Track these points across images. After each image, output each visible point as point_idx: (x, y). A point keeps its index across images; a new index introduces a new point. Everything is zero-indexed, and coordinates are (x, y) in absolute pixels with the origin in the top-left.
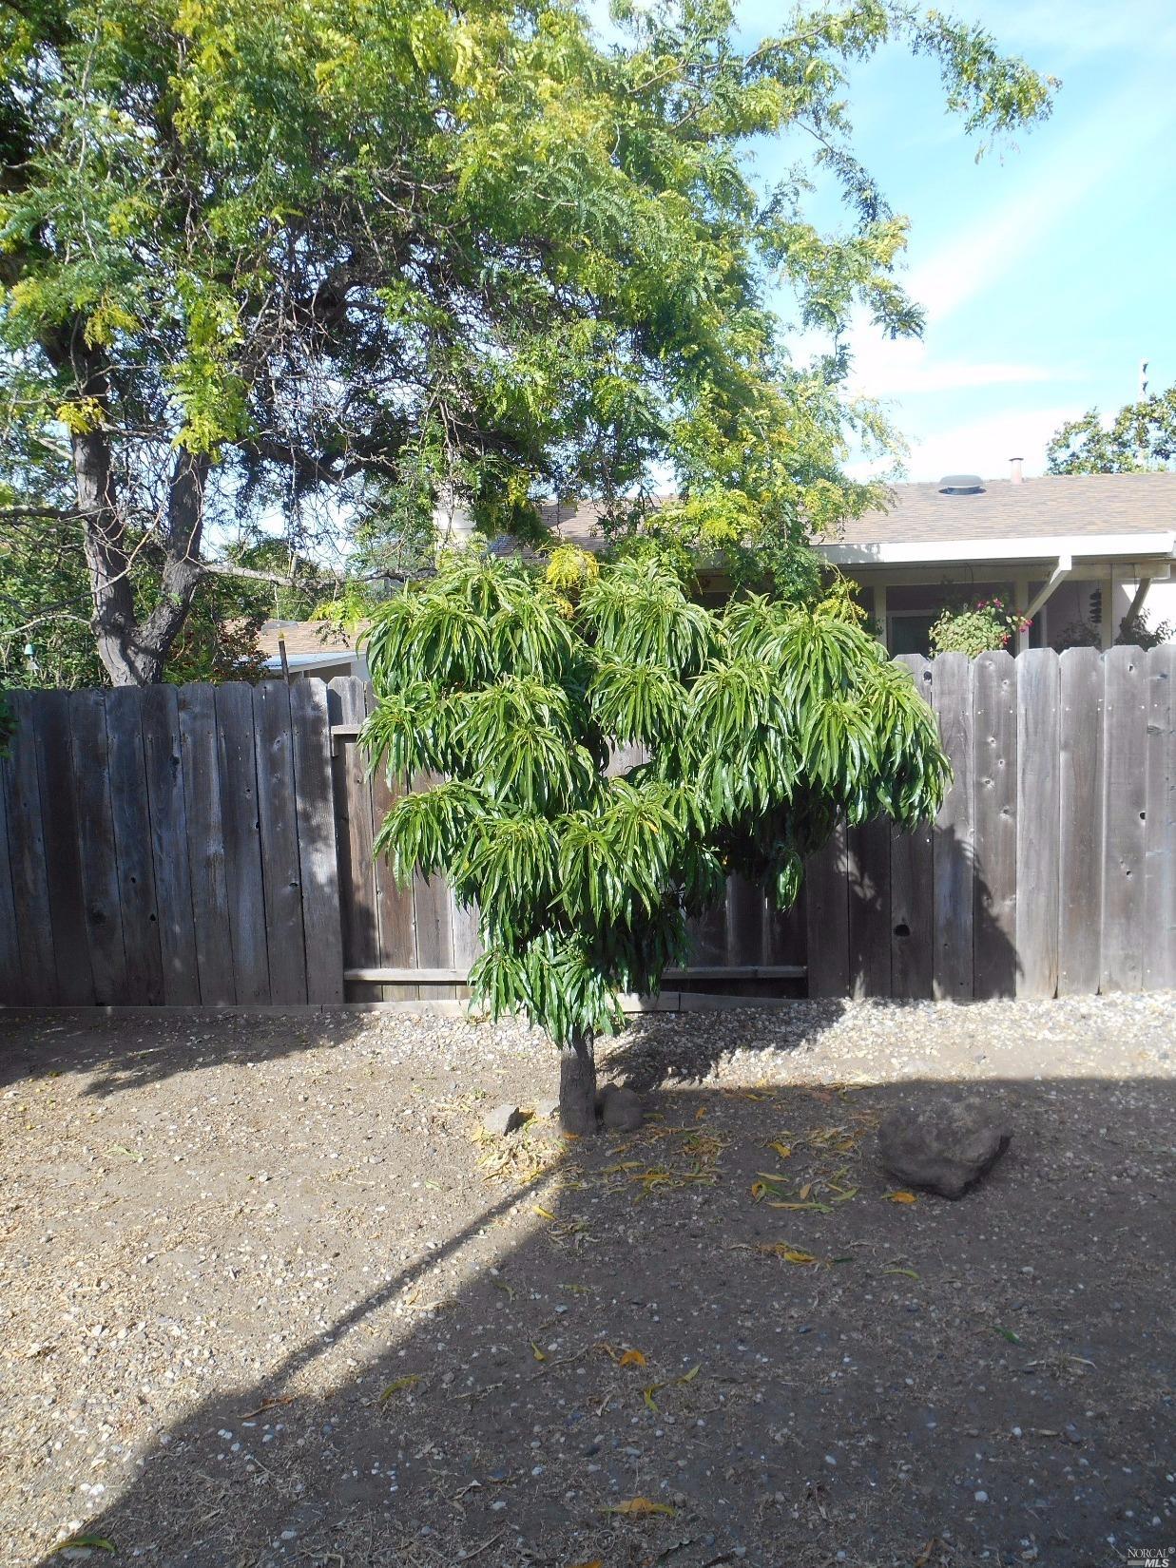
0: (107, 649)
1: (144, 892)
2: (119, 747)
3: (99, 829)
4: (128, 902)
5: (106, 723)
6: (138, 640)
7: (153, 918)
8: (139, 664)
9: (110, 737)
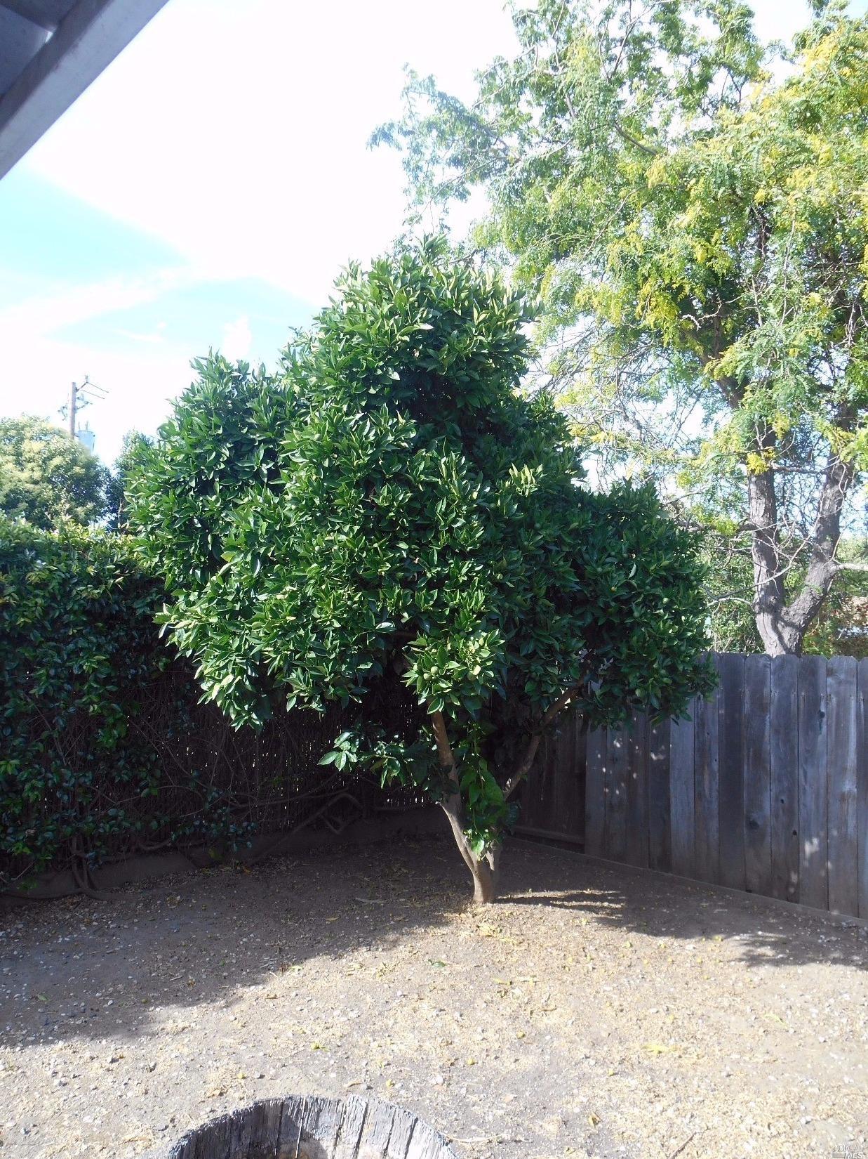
0: (764, 622)
1: (790, 812)
2: (779, 700)
3: (759, 759)
4: (777, 816)
5: (771, 681)
6: (786, 618)
7: (795, 833)
8: (786, 636)
9: (773, 692)
